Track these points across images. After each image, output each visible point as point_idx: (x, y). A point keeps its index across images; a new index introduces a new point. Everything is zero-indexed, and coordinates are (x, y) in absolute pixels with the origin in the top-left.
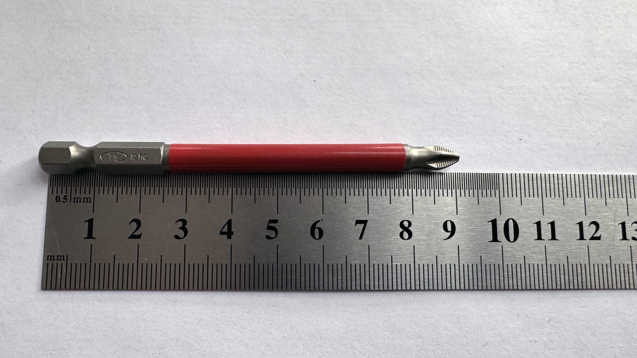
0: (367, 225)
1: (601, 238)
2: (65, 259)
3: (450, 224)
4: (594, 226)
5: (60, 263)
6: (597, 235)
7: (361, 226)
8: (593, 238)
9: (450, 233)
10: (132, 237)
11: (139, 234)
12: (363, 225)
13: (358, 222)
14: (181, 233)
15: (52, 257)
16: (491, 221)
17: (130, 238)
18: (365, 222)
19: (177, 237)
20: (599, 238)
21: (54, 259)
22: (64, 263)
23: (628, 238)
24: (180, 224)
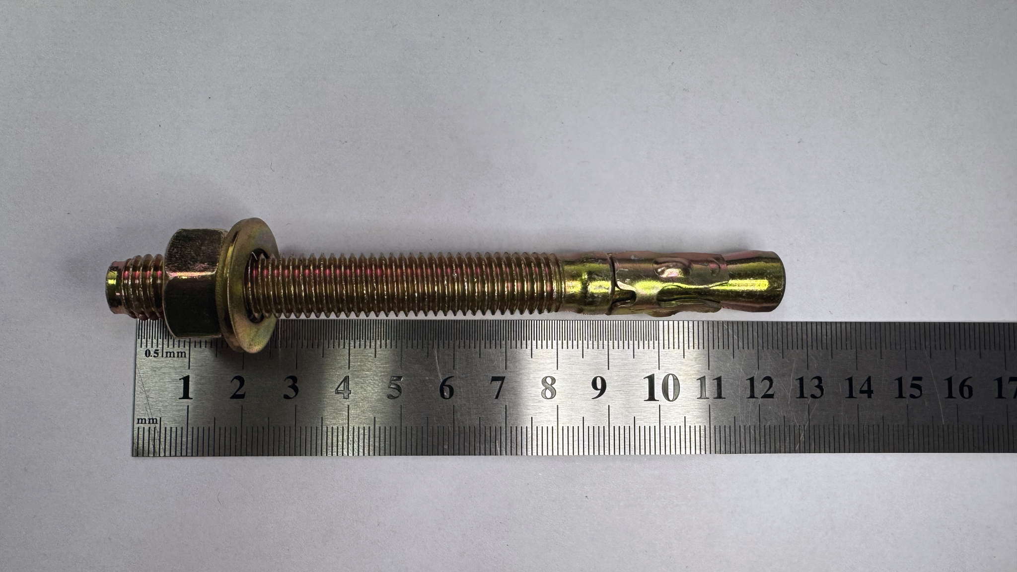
0: (505, 381)
1: (775, 396)
2: (158, 422)
3: (600, 381)
4: (767, 382)
5: (152, 426)
6: (770, 392)
7: (498, 383)
8: (766, 396)
9: (599, 391)
10: (235, 396)
11: (242, 393)
12: (500, 382)
13: (495, 379)
14: (291, 393)
15: (144, 420)
16: (648, 377)
17: (233, 397)
18: (502, 379)
19: (286, 397)
20: (771, 396)
21: (145, 423)
22: (158, 426)
23: (805, 395)
24: (291, 382)
